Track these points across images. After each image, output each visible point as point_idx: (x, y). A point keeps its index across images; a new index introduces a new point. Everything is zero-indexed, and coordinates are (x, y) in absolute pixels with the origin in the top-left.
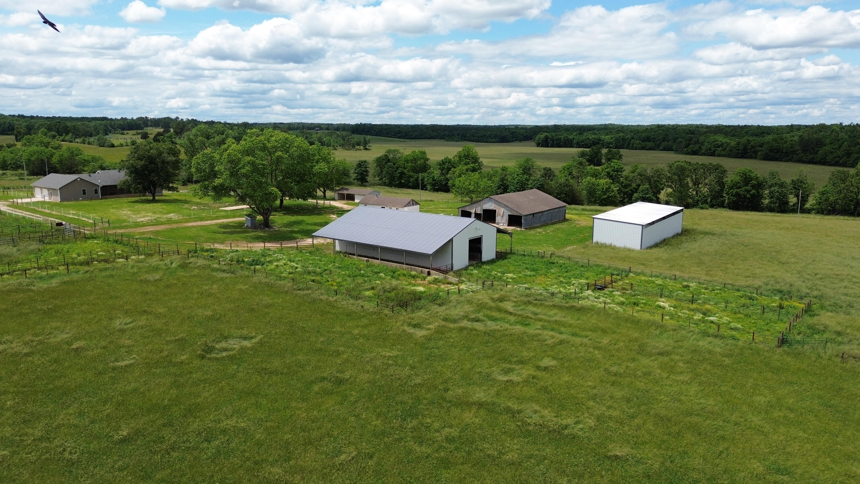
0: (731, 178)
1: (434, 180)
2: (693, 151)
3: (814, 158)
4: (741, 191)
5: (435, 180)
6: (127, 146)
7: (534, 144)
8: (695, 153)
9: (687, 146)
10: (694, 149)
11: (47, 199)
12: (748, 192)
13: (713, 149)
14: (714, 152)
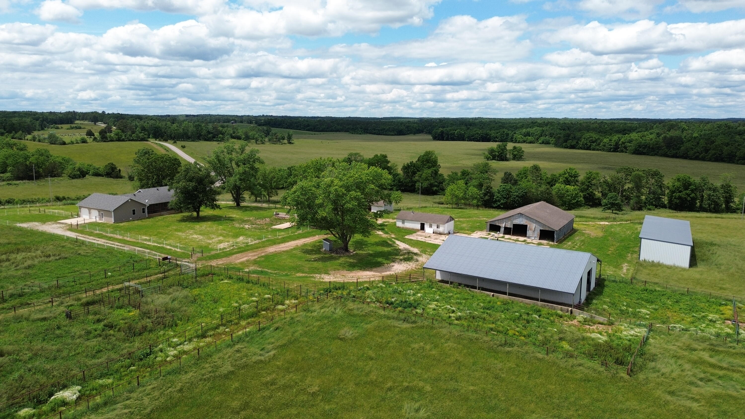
0: (668, 181)
1: (399, 181)
2: (571, 145)
3: (677, 153)
4: (683, 195)
5: (402, 182)
6: (77, 143)
7: (430, 137)
8: (573, 147)
9: (566, 141)
10: (572, 144)
11: (98, 220)
12: (688, 195)
13: (589, 144)
14: (590, 146)
